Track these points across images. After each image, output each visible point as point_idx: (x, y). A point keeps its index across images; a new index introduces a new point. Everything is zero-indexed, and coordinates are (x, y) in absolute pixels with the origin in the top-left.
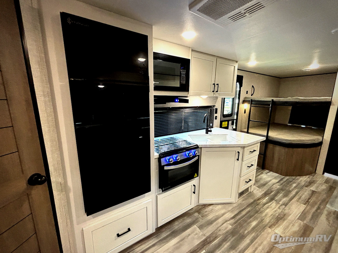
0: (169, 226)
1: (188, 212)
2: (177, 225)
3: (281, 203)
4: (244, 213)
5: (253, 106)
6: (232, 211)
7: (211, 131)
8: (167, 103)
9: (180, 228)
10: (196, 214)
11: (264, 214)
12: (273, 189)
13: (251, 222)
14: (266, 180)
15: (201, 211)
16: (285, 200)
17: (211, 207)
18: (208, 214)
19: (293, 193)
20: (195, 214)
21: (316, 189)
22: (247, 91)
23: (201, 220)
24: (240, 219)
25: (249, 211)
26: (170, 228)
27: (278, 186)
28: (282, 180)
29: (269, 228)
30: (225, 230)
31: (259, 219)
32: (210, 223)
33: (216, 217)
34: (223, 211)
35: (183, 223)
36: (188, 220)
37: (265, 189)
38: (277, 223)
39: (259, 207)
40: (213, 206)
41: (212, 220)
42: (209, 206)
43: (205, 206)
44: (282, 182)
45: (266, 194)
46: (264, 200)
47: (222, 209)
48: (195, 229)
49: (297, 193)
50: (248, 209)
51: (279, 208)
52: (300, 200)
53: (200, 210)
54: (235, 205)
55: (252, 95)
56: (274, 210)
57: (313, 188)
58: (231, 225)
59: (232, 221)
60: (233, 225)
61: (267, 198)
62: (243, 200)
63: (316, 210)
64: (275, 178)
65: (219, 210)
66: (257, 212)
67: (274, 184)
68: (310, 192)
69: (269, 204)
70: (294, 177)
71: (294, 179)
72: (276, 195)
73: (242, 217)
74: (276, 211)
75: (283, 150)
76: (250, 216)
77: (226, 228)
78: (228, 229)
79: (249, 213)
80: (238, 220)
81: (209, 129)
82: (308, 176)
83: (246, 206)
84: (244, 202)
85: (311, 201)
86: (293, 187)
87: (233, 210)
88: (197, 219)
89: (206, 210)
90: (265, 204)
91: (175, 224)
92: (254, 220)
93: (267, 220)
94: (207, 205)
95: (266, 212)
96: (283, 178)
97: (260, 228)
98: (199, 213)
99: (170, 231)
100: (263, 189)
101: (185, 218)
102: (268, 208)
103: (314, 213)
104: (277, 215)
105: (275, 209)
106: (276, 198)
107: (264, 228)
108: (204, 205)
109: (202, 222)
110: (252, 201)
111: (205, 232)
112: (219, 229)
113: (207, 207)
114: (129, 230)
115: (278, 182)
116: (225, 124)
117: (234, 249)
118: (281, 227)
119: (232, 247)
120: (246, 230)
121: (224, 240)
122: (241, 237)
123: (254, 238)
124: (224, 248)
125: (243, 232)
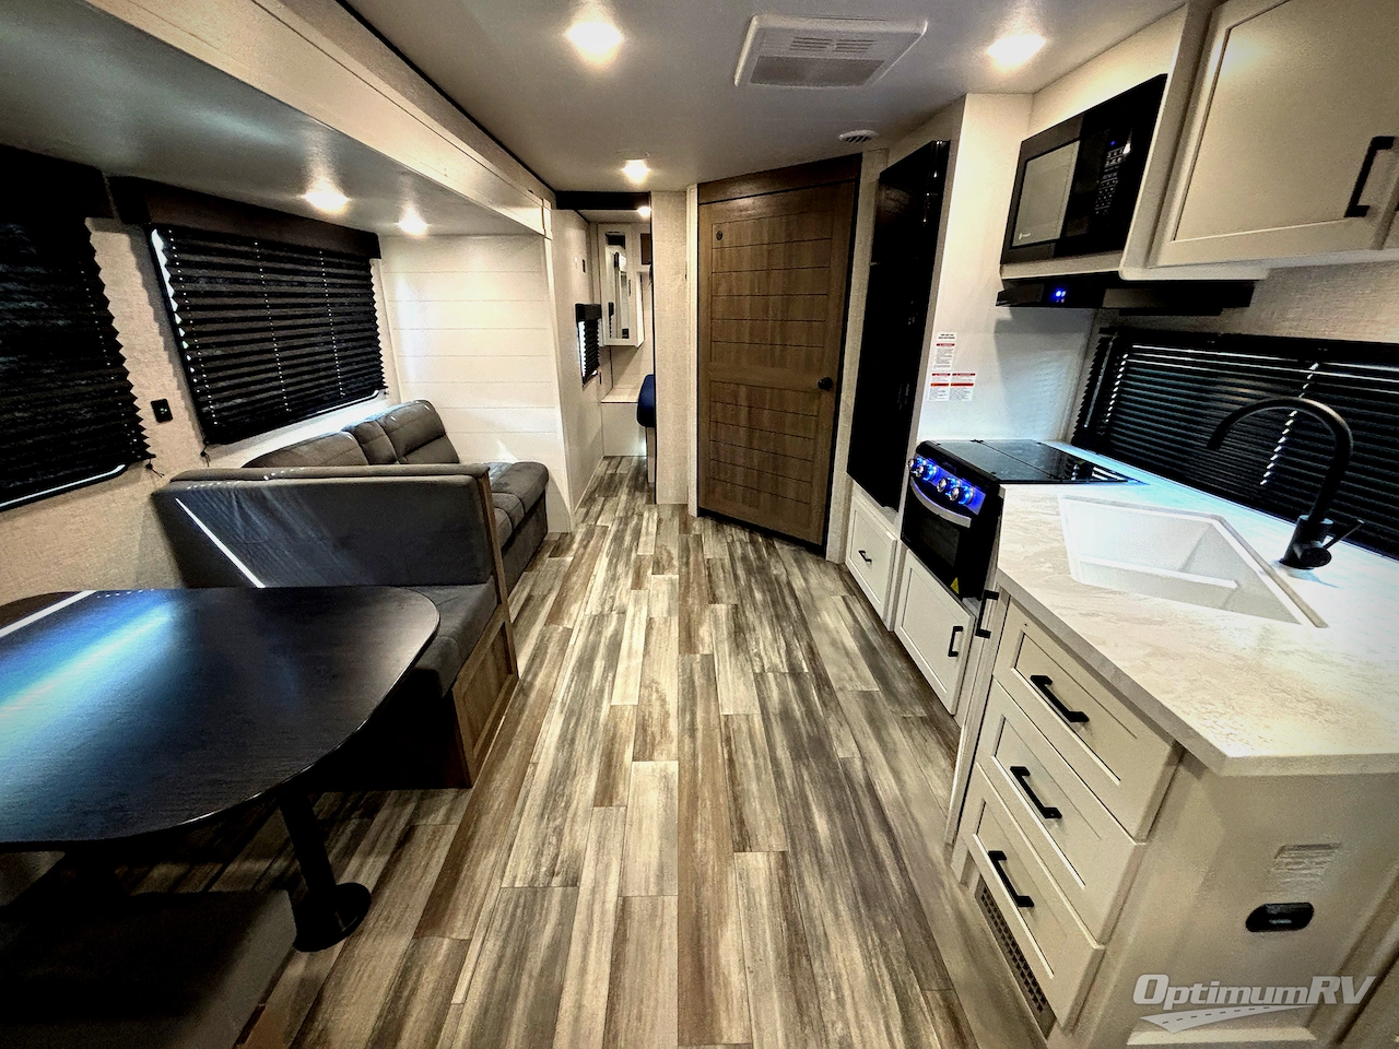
4: (880, 841)
13: (831, 820)
23: (894, 709)
24: (860, 804)
29: (783, 853)
30: (838, 737)
33: (890, 747)
34: (910, 782)
36: (902, 686)
41: (884, 733)
48: (869, 685)
58: (847, 760)
59: (859, 776)
60: (845, 765)
73: (864, 817)
78: (836, 743)
80: (854, 790)
87: (908, 820)
109: (886, 709)
111: (850, 696)
112: (845, 724)
117: (780, 713)
118: (764, 901)
119: (786, 715)
120: (812, 780)
121: (810, 713)
122: (797, 753)
123: (778, 775)
124: (793, 700)
125: (808, 767)
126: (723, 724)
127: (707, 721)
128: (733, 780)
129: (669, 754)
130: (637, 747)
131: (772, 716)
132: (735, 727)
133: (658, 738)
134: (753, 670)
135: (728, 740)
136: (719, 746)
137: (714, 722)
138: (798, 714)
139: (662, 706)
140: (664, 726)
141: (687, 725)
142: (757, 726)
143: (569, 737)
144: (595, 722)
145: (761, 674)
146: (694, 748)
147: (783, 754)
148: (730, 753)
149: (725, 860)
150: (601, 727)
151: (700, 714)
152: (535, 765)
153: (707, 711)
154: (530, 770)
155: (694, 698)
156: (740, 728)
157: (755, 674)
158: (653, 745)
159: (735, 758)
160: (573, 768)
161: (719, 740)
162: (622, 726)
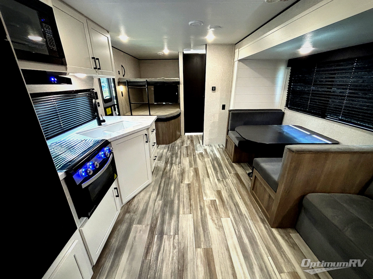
0: (107, 251)
2: (116, 241)
3: (177, 163)
4: (162, 185)
5: (130, 88)
6: (154, 190)
9: (121, 240)
11: (174, 177)
12: (168, 157)
13: (170, 188)
14: (160, 153)
15: (129, 209)
16: (178, 160)
17: (136, 200)
18: (138, 206)
19: (179, 153)
20: (126, 216)
21: (187, 145)
22: (119, 72)
23: (135, 217)
24: (163, 191)
25: (165, 182)
26: (110, 251)
27: (169, 154)
28: (168, 148)
29: (181, 183)
30: (159, 207)
31: (173, 183)
32: (145, 212)
33: (145, 204)
34: (148, 196)
35: (120, 234)
37: (164, 159)
38: (183, 177)
39: (168, 174)
40: (137, 197)
41: (144, 208)
42: (134, 200)
43: (130, 202)
44: (170, 149)
45: (166, 163)
46: (168, 168)
47: (146, 193)
48: (136, 227)
49: (181, 152)
50: (163, 180)
51: (178, 167)
52: (184, 156)
53: (127, 209)
54: (153, 184)
55: (124, 76)
56: (177, 171)
57: (185, 145)
58: (160, 200)
59: (159, 196)
60: (161, 199)
61: (169, 164)
62: (156, 176)
63: (194, 157)
64: (165, 148)
65: (144, 196)
66: (169, 178)
67: (167, 153)
68: (186, 148)
69: (172, 168)
70: (173, 143)
71: (174, 144)
72: (172, 160)
73: (163, 189)
74: (178, 170)
75: (164, 125)
76: (167, 184)
77: (159, 205)
78: (160, 205)
79: (166, 183)
80: (162, 193)
82: (179, 139)
83: (160, 179)
84: (157, 178)
85: (189, 153)
86: (177, 150)
87: (154, 188)
88: (131, 219)
89: (133, 205)
90: (170, 170)
91: (113, 242)
92: (171, 185)
93: (178, 179)
94: (131, 200)
95: (174, 174)
96: (169, 146)
97: (178, 187)
98: (129, 212)
99: (112, 253)
100: (163, 160)
102: (173, 171)
103: (193, 159)
104: (180, 172)
105: (177, 169)
106: (174, 162)
107: (179, 186)
108: (128, 202)
109: (137, 217)
110: (161, 173)
111: (146, 222)
112: (154, 211)
113: (132, 202)
115: (168, 151)
116: (109, 110)
117: (173, 215)
118: (186, 178)
119: (171, 214)
120: (171, 195)
121: (163, 215)
122: (172, 202)
123: (179, 196)
124: (167, 220)
125: (171, 198)
126: (192, 210)
127: (197, 211)
128: (190, 196)
129: (207, 202)
130: (216, 204)
131: (176, 214)
132: (188, 210)
133: (211, 206)
134: (178, 237)
135: (190, 205)
136: (193, 204)
137: (195, 212)
138: (167, 214)
139: (212, 217)
140: (210, 210)
141: (203, 210)
142: (182, 210)
143: (237, 206)
144: (232, 211)
145: (176, 234)
146: (200, 203)
147: (176, 202)
148: (190, 202)
149: (192, 182)
150: (229, 209)
151: (199, 214)
152: (240, 199)
153: (197, 215)
154: (240, 197)
155: (202, 221)
156: (187, 209)
157: (178, 234)
158: (211, 204)
159: (189, 200)
160: (230, 197)
161: (193, 206)
162: (223, 210)
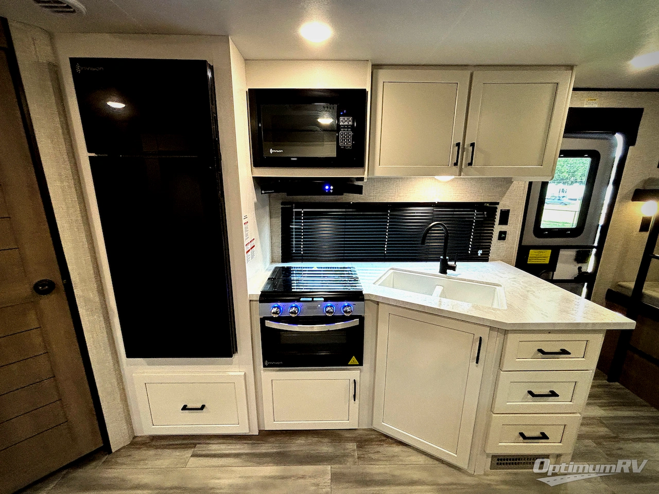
1: (340, 432)
2: (300, 445)
7: (453, 268)
8: (345, 194)
10: (352, 446)
15: (367, 445)
18: (378, 460)
20: (351, 444)
23: (350, 464)
34: (418, 475)
36: (325, 448)
40: (405, 449)
41: (374, 477)
42: (394, 445)
43: (387, 439)
47: (422, 468)
54: (466, 479)
65: (413, 466)
81: (451, 263)
87: (452, 487)
88: (344, 456)
89: (381, 449)
98: (360, 447)
101: (326, 440)
109: (349, 467)
113: (388, 443)
114: (203, 407)
116: (540, 257)
